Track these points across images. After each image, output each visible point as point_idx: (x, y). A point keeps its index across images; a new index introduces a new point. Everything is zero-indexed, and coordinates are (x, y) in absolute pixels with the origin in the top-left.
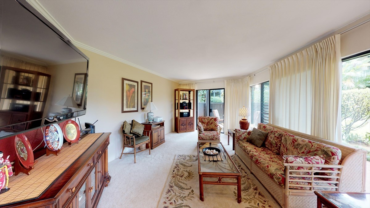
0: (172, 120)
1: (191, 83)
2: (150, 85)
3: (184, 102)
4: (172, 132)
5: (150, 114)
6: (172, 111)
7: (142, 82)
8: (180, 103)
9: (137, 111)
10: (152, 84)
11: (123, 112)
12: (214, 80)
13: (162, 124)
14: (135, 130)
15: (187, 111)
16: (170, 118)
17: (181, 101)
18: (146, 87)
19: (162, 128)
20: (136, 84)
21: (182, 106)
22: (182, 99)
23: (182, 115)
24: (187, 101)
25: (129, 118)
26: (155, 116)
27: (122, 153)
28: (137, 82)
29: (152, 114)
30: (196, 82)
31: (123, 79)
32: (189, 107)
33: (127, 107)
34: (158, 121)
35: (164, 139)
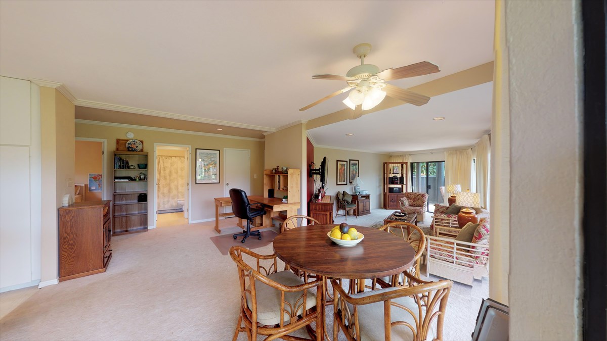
0: (380, 195)
1: (403, 154)
2: (357, 162)
3: (394, 176)
4: (380, 208)
5: (357, 188)
6: (380, 186)
7: (350, 160)
8: (390, 178)
9: (346, 184)
10: (358, 161)
11: (337, 185)
12: (432, 152)
13: (367, 197)
14: (346, 198)
15: (400, 186)
16: (378, 193)
17: (392, 176)
18: (355, 165)
19: (368, 200)
20: (345, 163)
21: (393, 181)
22: (392, 172)
23: (391, 190)
24: (399, 176)
25: (341, 189)
26: (361, 190)
27: (337, 214)
28: (347, 162)
29: (358, 187)
30: (410, 154)
31: (337, 161)
32: (402, 183)
33: (340, 181)
34: (364, 193)
35: (369, 210)
